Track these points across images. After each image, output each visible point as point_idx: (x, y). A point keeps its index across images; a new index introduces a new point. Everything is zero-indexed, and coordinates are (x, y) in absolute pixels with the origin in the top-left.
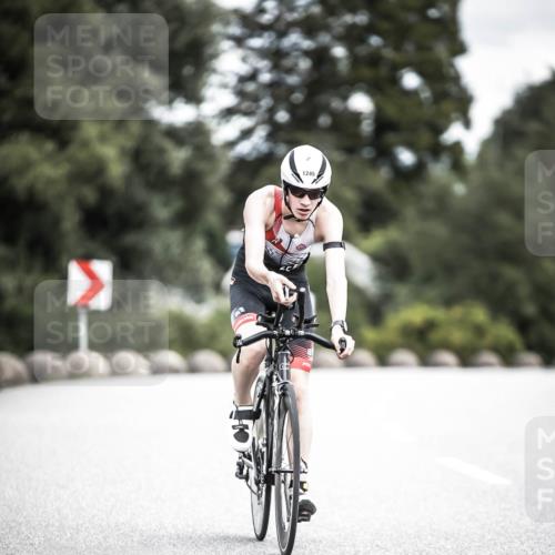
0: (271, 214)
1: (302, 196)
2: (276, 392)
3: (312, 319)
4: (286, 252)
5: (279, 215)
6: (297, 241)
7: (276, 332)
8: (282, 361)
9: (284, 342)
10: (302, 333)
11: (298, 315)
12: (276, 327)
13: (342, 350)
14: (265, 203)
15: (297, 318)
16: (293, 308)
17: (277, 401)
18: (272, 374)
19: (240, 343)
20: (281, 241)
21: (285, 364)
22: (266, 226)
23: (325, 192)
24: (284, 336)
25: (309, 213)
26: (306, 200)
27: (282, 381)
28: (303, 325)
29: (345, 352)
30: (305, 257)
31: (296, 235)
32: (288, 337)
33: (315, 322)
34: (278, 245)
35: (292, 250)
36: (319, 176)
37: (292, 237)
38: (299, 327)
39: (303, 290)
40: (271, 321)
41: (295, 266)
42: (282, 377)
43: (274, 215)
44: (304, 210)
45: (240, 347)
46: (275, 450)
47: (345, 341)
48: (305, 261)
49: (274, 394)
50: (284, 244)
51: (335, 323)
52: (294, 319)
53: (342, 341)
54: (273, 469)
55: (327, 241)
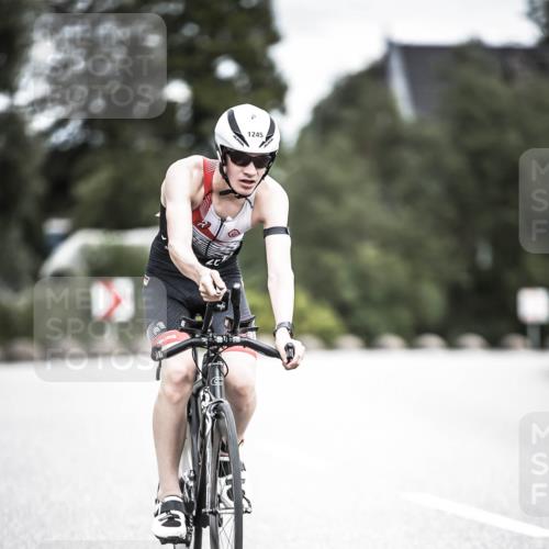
0: (199, 189)
1: (245, 164)
2: (208, 414)
3: (249, 322)
4: (214, 239)
5: (209, 192)
6: (230, 225)
7: (204, 340)
8: (214, 375)
9: (215, 351)
10: (237, 339)
11: (232, 318)
12: (204, 334)
13: (289, 359)
14: (191, 175)
15: (230, 320)
16: (226, 309)
17: (209, 425)
18: (199, 390)
19: (160, 355)
20: (209, 224)
21: (217, 378)
22: (193, 203)
23: (272, 160)
24: (215, 344)
25: (254, 185)
26: (251, 169)
27: (214, 400)
28: (239, 330)
29: (293, 362)
30: (236, 246)
31: (229, 218)
32: (221, 345)
33: (253, 325)
34: (205, 230)
35: (222, 237)
36: (267, 138)
37: (223, 220)
38: (234, 332)
39: (237, 286)
40: (198, 325)
41: (225, 258)
42: (214, 395)
43: (203, 190)
44: (248, 181)
45: (160, 360)
46: (209, 486)
47: (292, 348)
48: (237, 252)
49: (205, 416)
50: (213, 230)
51: (280, 325)
52: (227, 322)
53: (288, 348)
54: (208, 510)
55: (267, 227)
